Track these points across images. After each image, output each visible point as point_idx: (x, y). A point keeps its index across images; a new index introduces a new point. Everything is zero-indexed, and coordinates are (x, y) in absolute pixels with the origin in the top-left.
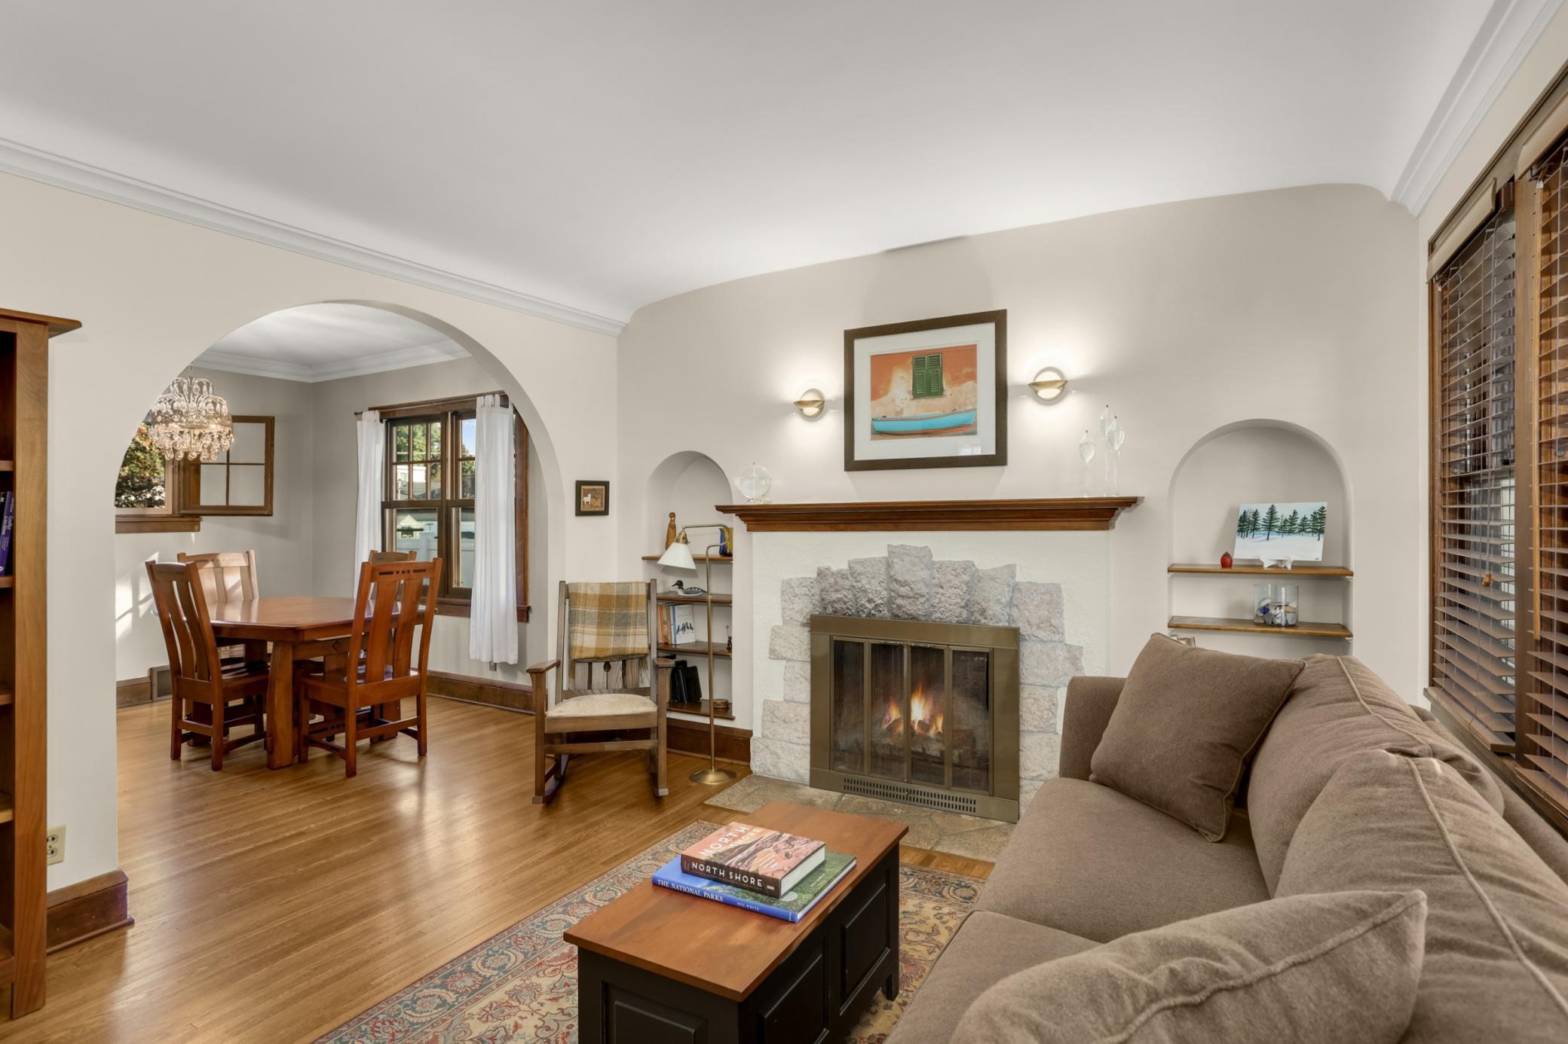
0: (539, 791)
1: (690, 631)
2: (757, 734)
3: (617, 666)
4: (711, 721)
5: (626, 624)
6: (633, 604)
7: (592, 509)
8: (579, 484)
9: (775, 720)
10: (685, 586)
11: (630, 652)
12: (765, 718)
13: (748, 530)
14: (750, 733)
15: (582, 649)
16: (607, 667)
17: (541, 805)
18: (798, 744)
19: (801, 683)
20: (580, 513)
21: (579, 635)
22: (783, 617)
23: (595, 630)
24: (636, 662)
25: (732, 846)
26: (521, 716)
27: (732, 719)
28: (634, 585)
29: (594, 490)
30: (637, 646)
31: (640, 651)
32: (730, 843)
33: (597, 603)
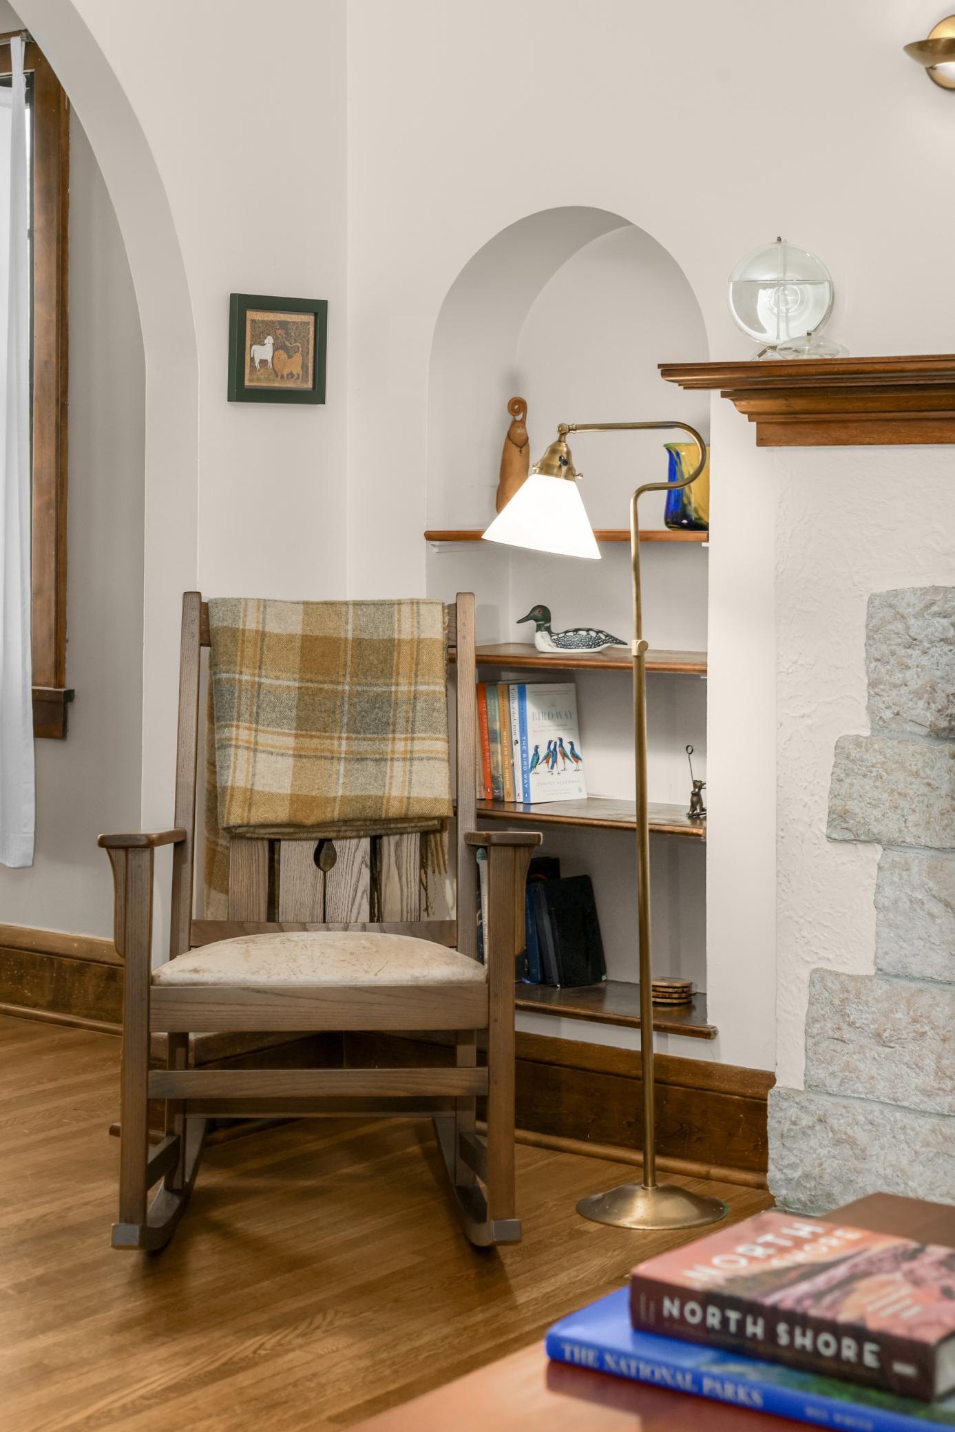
0: (132, 1209)
1: (571, 765)
2: (789, 1078)
3: (354, 852)
4: (646, 1042)
5: (383, 727)
6: (405, 664)
7: (277, 384)
8: (241, 305)
9: (848, 1033)
10: (557, 625)
11: (395, 810)
12: (816, 1028)
13: (761, 442)
14: (768, 1079)
15: (250, 798)
16: (324, 856)
17: (132, 1258)
18: (923, 1113)
19: (932, 916)
20: (240, 391)
21: (243, 755)
22: (871, 711)
23: (291, 742)
24: (411, 844)
25: (777, 1263)
26: (36, 1027)
27: (707, 1034)
28: (406, 609)
29: (283, 324)
30: (415, 793)
31: (426, 810)
32: (769, 1257)
33: (295, 659)
